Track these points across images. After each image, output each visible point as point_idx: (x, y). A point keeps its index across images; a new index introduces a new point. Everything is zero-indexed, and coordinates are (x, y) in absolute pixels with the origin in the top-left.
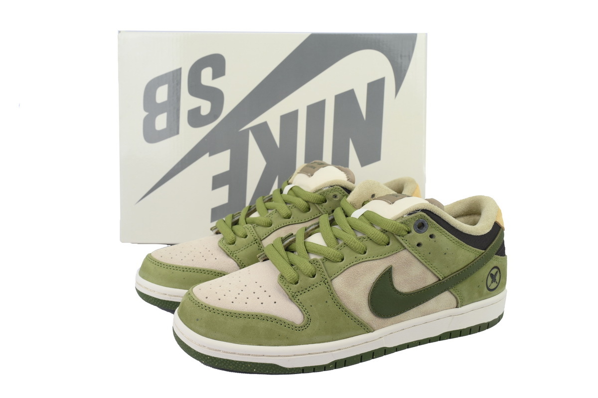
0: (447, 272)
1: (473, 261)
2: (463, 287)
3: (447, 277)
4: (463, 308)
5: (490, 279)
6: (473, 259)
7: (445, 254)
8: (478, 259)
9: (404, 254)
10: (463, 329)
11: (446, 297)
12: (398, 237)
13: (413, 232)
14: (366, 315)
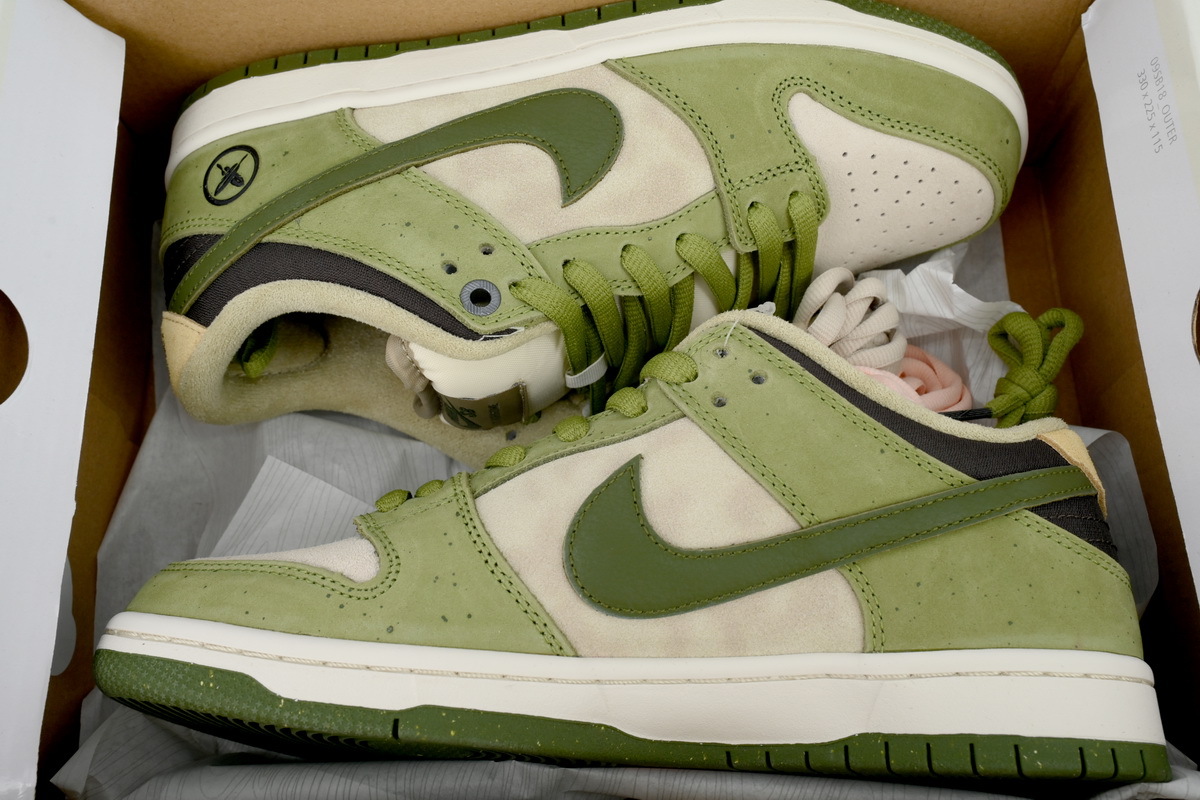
0: (394, 183)
1: (307, 211)
2: (338, 152)
3: (394, 174)
4: (336, 107)
5: (245, 172)
6: (306, 217)
7: (408, 224)
8: (290, 217)
9: (527, 232)
10: (327, 61)
11: (390, 132)
12: (543, 273)
13: (503, 284)
14: (628, 99)
